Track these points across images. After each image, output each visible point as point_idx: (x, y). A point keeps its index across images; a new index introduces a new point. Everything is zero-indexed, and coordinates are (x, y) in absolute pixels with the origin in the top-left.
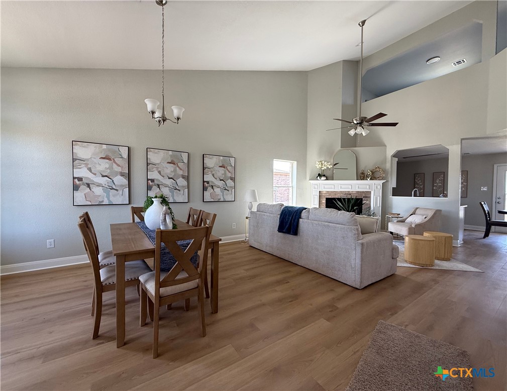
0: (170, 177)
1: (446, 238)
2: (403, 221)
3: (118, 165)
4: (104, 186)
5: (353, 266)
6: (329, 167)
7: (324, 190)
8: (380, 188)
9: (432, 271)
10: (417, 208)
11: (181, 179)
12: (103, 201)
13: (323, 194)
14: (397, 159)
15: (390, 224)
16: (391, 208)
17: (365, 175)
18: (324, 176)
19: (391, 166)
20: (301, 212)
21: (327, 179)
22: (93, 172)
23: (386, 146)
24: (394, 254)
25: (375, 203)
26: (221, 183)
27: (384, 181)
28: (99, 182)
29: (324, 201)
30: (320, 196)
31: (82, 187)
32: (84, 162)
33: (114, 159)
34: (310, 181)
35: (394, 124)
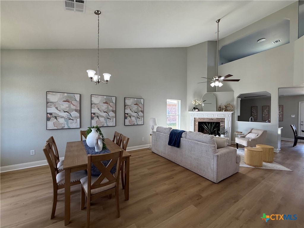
0: (105, 111)
1: (270, 149)
2: (244, 137)
3: (74, 105)
4: (65, 117)
5: (212, 169)
6: (200, 104)
7: (197, 117)
8: (230, 116)
9: (261, 170)
10: (253, 129)
11: (111, 112)
12: (64, 127)
13: (197, 120)
14: (240, 99)
15: (236, 139)
16: (237, 128)
17: (222, 109)
18: (197, 109)
19: (236, 103)
20: (181, 134)
21: (199, 111)
22: (58, 109)
23: (234, 91)
24: (238, 160)
25: (227, 125)
26: (135, 114)
27: (233, 112)
28: (62, 115)
29: (197, 124)
30: (194, 120)
31: (52, 118)
32: (54, 104)
33: (71, 102)
34: (189, 112)
35: (238, 80)
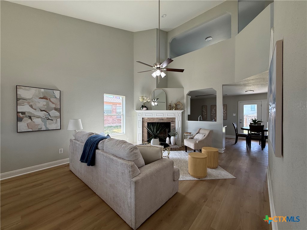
1: (215, 152)
2: (192, 138)
6: (149, 101)
7: (146, 117)
8: (180, 115)
10: (201, 129)
13: (146, 120)
14: (190, 97)
15: (185, 141)
16: (187, 128)
17: (172, 107)
18: (145, 107)
19: (186, 101)
20: (97, 144)
21: (147, 109)
23: (183, 88)
24: (175, 177)
25: (178, 125)
27: (183, 111)
29: (146, 125)
30: (143, 121)
34: (136, 111)
35: (182, 71)
